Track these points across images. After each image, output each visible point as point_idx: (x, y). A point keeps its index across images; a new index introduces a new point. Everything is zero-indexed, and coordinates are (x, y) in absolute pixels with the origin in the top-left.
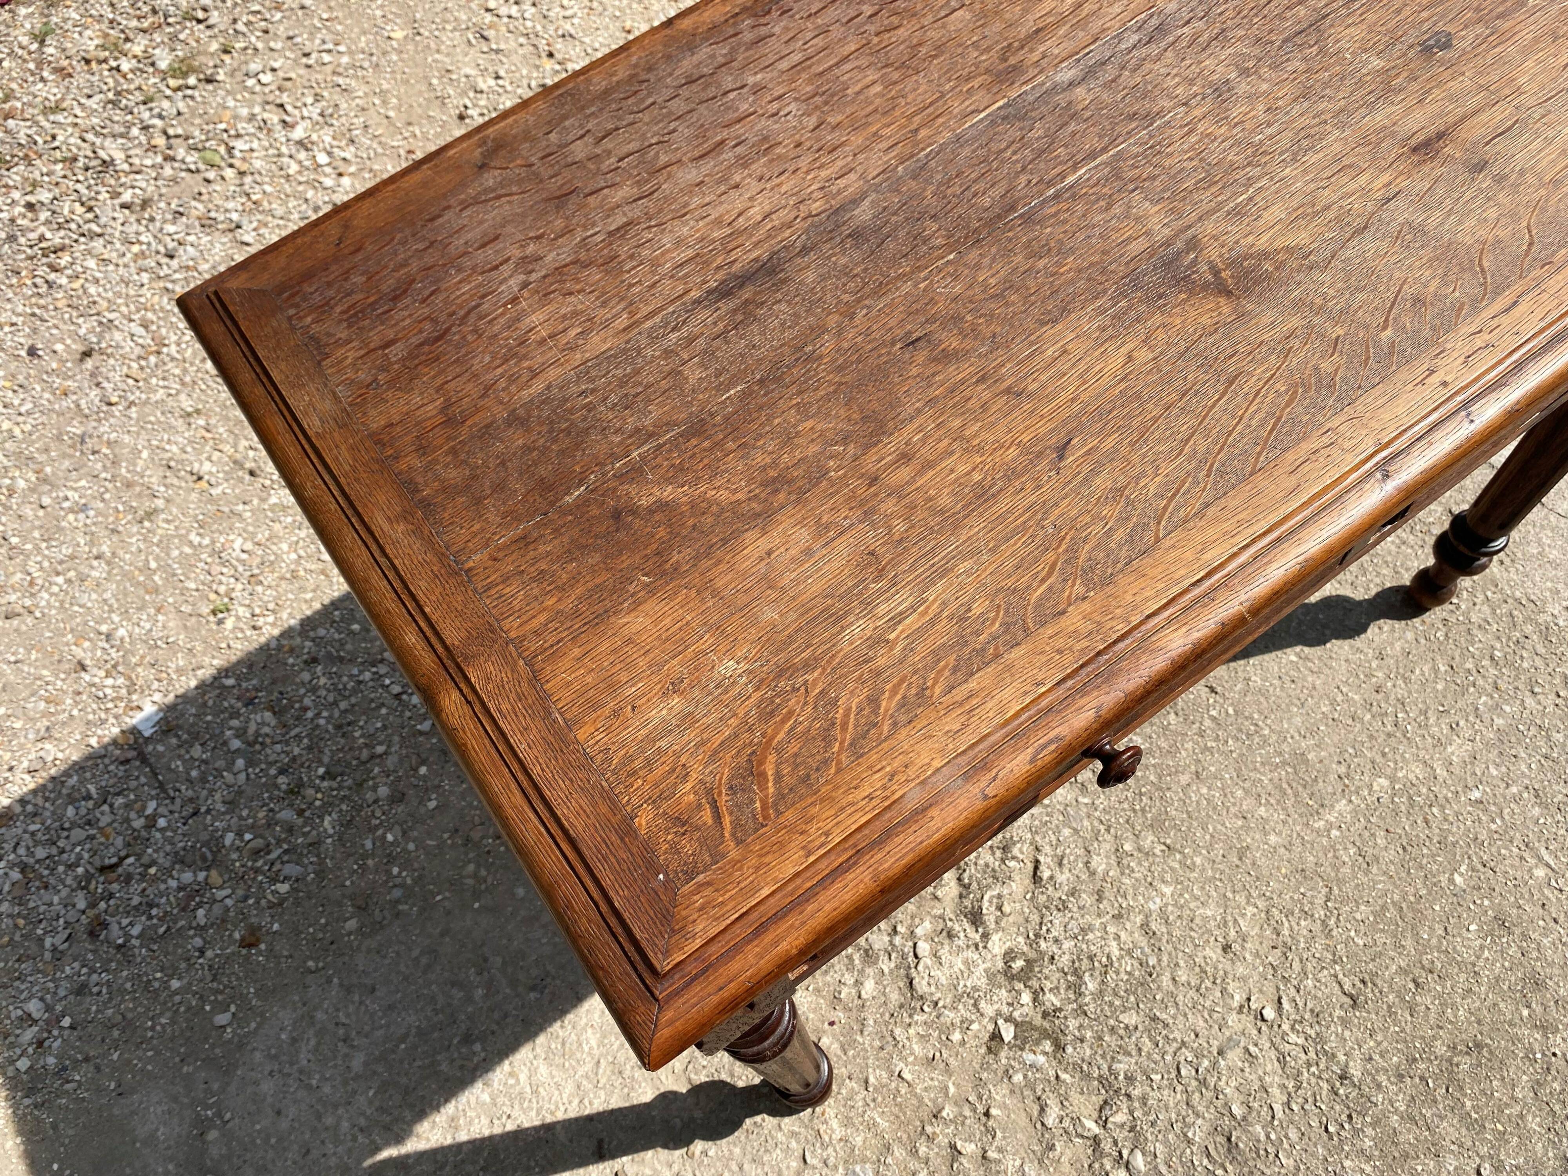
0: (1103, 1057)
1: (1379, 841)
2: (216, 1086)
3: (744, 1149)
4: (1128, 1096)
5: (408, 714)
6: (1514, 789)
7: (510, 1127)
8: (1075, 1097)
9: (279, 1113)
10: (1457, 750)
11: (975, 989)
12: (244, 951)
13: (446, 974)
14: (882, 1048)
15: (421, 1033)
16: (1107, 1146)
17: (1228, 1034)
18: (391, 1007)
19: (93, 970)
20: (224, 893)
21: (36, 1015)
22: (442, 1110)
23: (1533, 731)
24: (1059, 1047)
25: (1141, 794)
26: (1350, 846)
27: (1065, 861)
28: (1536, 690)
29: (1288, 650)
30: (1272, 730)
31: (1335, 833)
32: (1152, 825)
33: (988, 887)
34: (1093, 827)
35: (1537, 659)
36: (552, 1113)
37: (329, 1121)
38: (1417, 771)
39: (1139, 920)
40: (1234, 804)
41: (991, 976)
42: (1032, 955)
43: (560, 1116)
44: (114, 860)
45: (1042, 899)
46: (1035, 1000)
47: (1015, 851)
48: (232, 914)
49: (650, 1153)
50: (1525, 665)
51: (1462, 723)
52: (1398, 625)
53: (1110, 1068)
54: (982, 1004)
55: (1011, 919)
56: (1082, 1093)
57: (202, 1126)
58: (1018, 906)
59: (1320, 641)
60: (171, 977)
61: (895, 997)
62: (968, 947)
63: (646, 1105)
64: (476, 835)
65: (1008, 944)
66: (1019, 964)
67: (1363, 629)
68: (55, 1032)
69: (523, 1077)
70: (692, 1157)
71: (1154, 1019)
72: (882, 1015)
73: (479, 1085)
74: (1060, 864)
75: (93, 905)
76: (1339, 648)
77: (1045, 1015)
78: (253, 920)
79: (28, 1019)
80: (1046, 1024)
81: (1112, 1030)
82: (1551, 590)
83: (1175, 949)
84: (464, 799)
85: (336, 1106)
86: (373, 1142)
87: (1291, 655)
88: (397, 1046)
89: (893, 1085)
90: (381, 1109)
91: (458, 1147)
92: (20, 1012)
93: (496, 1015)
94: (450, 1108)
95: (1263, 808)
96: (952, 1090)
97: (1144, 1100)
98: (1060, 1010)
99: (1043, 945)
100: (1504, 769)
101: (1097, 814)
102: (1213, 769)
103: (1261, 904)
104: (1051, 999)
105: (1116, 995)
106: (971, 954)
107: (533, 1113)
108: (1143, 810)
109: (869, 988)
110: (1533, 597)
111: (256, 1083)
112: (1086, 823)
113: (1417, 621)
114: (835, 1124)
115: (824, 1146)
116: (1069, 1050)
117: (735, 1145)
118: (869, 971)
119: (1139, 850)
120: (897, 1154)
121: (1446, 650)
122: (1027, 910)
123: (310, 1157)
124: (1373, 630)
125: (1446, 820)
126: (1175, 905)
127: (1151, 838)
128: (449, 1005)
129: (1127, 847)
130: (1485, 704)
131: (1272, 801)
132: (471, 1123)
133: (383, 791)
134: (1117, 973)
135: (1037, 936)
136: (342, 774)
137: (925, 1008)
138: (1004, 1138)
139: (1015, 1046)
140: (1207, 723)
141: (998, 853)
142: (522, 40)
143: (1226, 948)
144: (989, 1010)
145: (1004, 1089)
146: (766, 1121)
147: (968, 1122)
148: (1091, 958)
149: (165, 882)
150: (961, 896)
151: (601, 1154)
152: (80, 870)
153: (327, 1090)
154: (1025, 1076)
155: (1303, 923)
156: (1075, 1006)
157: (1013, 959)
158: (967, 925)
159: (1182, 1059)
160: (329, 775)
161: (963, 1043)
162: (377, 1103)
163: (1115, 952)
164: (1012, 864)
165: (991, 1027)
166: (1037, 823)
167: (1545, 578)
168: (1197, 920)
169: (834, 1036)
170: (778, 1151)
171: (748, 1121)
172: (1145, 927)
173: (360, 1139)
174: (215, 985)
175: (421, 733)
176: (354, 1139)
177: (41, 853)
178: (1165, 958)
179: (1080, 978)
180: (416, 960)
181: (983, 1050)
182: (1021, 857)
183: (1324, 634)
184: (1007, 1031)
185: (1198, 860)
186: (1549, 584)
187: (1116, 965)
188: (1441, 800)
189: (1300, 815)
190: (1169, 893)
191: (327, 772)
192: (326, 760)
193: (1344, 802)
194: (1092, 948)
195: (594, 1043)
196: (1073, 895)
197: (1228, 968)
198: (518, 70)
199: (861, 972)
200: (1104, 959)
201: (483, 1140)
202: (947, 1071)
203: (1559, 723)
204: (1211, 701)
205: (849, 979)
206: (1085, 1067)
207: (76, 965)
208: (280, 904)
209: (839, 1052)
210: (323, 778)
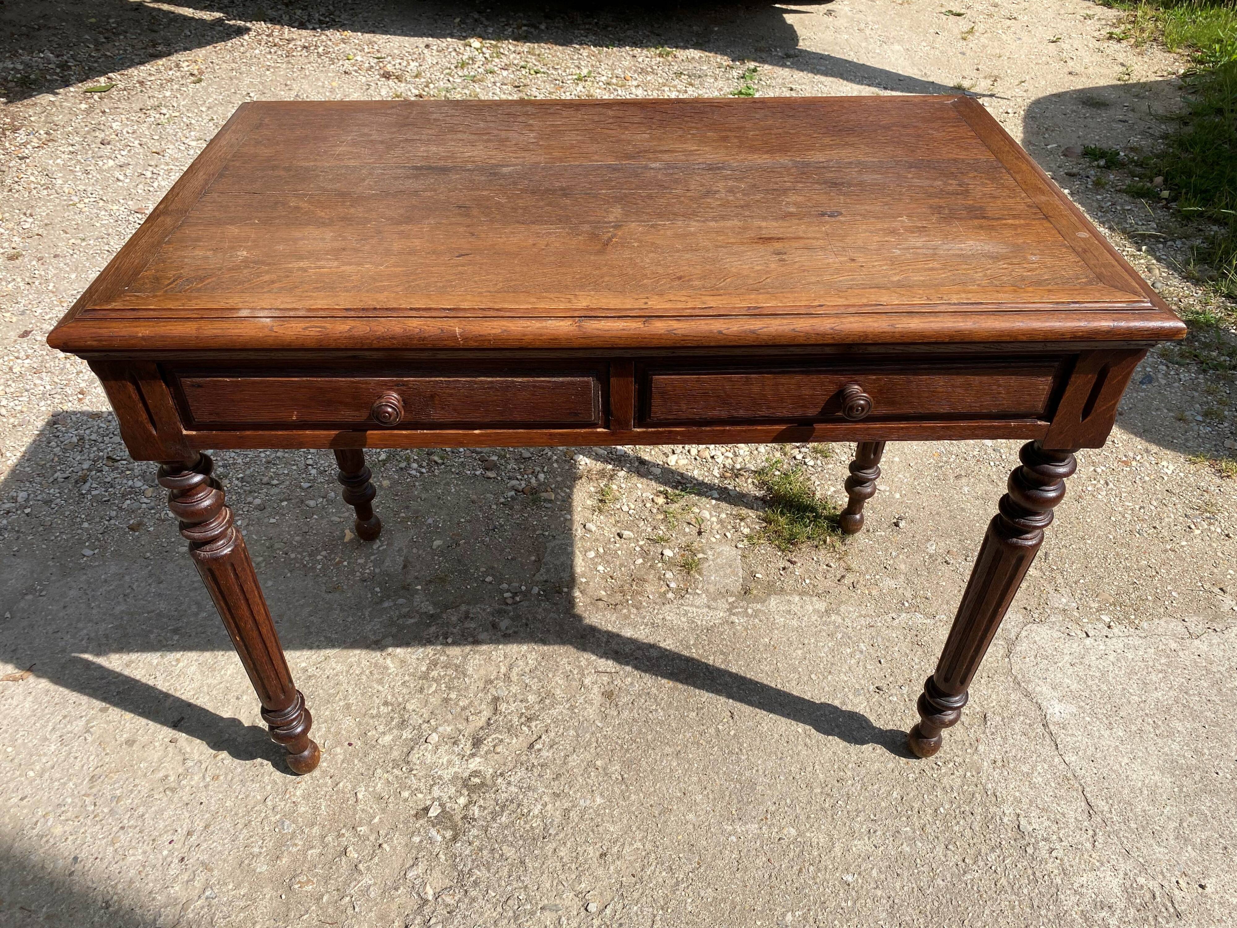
0: (473, 861)
1: (758, 861)
2: (53, 578)
3: (243, 771)
4: (466, 891)
5: (304, 476)
6: (879, 893)
7: (151, 683)
8: (437, 873)
9: (65, 607)
10: (860, 846)
11: (440, 778)
12: (127, 530)
13: (199, 598)
14: (362, 774)
15: (160, 615)
16: (427, 910)
17: (558, 902)
18: (160, 595)
19: (60, 497)
20: (146, 500)
21: (19, 499)
22: (131, 654)
23: (926, 869)
24: (455, 839)
25: (635, 741)
26: (735, 852)
27: (555, 747)
28: (950, 847)
29: (801, 725)
30: (748, 759)
31: (734, 838)
32: (624, 762)
33: (500, 732)
34: (590, 740)
35: (968, 831)
36: (175, 690)
37: (80, 625)
38: (823, 840)
39: (566, 805)
40: (685, 783)
41: (455, 777)
42: (489, 782)
43: (178, 694)
44: (118, 458)
45: (524, 758)
46: (466, 806)
47: (533, 724)
48: (139, 511)
49: (198, 741)
50: (956, 828)
51: (878, 833)
52: (887, 753)
53: (470, 870)
54: (435, 788)
55: (496, 757)
56: (443, 873)
57: (31, 590)
58: (507, 753)
59: (827, 733)
60: (87, 521)
61: (395, 754)
62: (459, 754)
63: (222, 718)
64: (277, 546)
65: (482, 768)
66: (477, 780)
67: (863, 743)
68: (19, 512)
69: (181, 665)
70: (215, 757)
71: (522, 862)
72: (380, 758)
73: (158, 654)
74: (551, 747)
75: (90, 470)
76: (836, 744)
77: (464, 817)
78: (146, 520)
79: (14, 500)
80: (460, 823)
81: (493, 850)
82: (1015, 798)
83: (573, 834)
84: (289, 528)
85: (90, 621)
86: (87, 647)
87: (801, 728)
88: (143, 613)
89: (349, 795)
90: (106, 636)
91: (119, 675)
92: (15, 494)
93: (200, 629)
94: (134, 656)
95: (701, 796)
96: (376, 820)
97: (474, 900)
98: (475, 820)
99: (500, 780)
100: (883, 877)
101: (599, 735)
102: (691, 756)
103: (649, 846)
104: (475, 811)
105: (513, 834)
106: (456, 760)
107: (167, 684)
108: (627, 750)
109: (388, 738)
110: (998, 794)
111: (70, 588)
112: (588, 736)
113: (903, 760)
114: (298, 793)
115: (282, 800)
116: (458, 845)
117: (241, 767)
118: (395, 732)
119: (604, 769)
120: (314, 831)
121: (907, 787)
122: (510, 759)
123: (55, 635)
124: (868, 748)
125: (814, 878)
126: (595, 812)
127: (617, 767)
128: (185, 611)
129: (599, 763)
130: (906, 832)
131: (711, 796)
132: (136, 669)
133: (258, 501)
134: (526, 823)
135: (502, 775)
136: (247, 483)
137: (404, 769)
138: (377, 864)
139: (432, 821)
140: (712, 731)
141: (523, 719)
143: (603, 855)
144: (436, 792)
145: (403, 840)
146: (268, 765)
147: (367, 842)
148: (519, 805)
149: (128, 480)
150: (482, 728)
151: (176, 725)
152: (101, 454)
153: (94, 612)
154: (421, 841)
155: (664, 873)
156: (484, 824)
157: (476, 776)
158: (469, 743)
159: (516, 894)
160: (242, 480)
161: (406, 800)
162: (107, 632)
163: (536, 812)
164: (525, 728)
165: (428, 803)
166: (560, 717)
167: (1017, 788)
168: (601, 829)
169: (345, 751)
170: (258, 785)
171: (259, 759)
172: (567, 811)
173: (83, 642)
174: (100, 536)
175: (301, 487)
176: (82, 640)
177: (94, 437)
178: (562, 835)
179: (503, 811)
180: (193, 582)
181: (413, 812)
182: (534, 728)
183: (833, 730)
184: (435, 809)
185: (633, 797)
186: (1017, 794)
187: (529, 818)
188: (822, 866)
189: (721, 816)
190: (598, 803)
191: (242, 478)
192: (248, 472)
193: (757, 826)
194: (525, 800)
195: (229, 672)
196: (542, 766)
197: (594, 867)
199: (391, 729)
200: (526, 811)
201: (133, 680)
202: (383, 810)
203: (949, 876)
204: (725, 720)
205: (381, 728)
206: (458, 860)
207: (57, 491)
208: (163, 521)
209: (339, 761)
210: (238, 479)
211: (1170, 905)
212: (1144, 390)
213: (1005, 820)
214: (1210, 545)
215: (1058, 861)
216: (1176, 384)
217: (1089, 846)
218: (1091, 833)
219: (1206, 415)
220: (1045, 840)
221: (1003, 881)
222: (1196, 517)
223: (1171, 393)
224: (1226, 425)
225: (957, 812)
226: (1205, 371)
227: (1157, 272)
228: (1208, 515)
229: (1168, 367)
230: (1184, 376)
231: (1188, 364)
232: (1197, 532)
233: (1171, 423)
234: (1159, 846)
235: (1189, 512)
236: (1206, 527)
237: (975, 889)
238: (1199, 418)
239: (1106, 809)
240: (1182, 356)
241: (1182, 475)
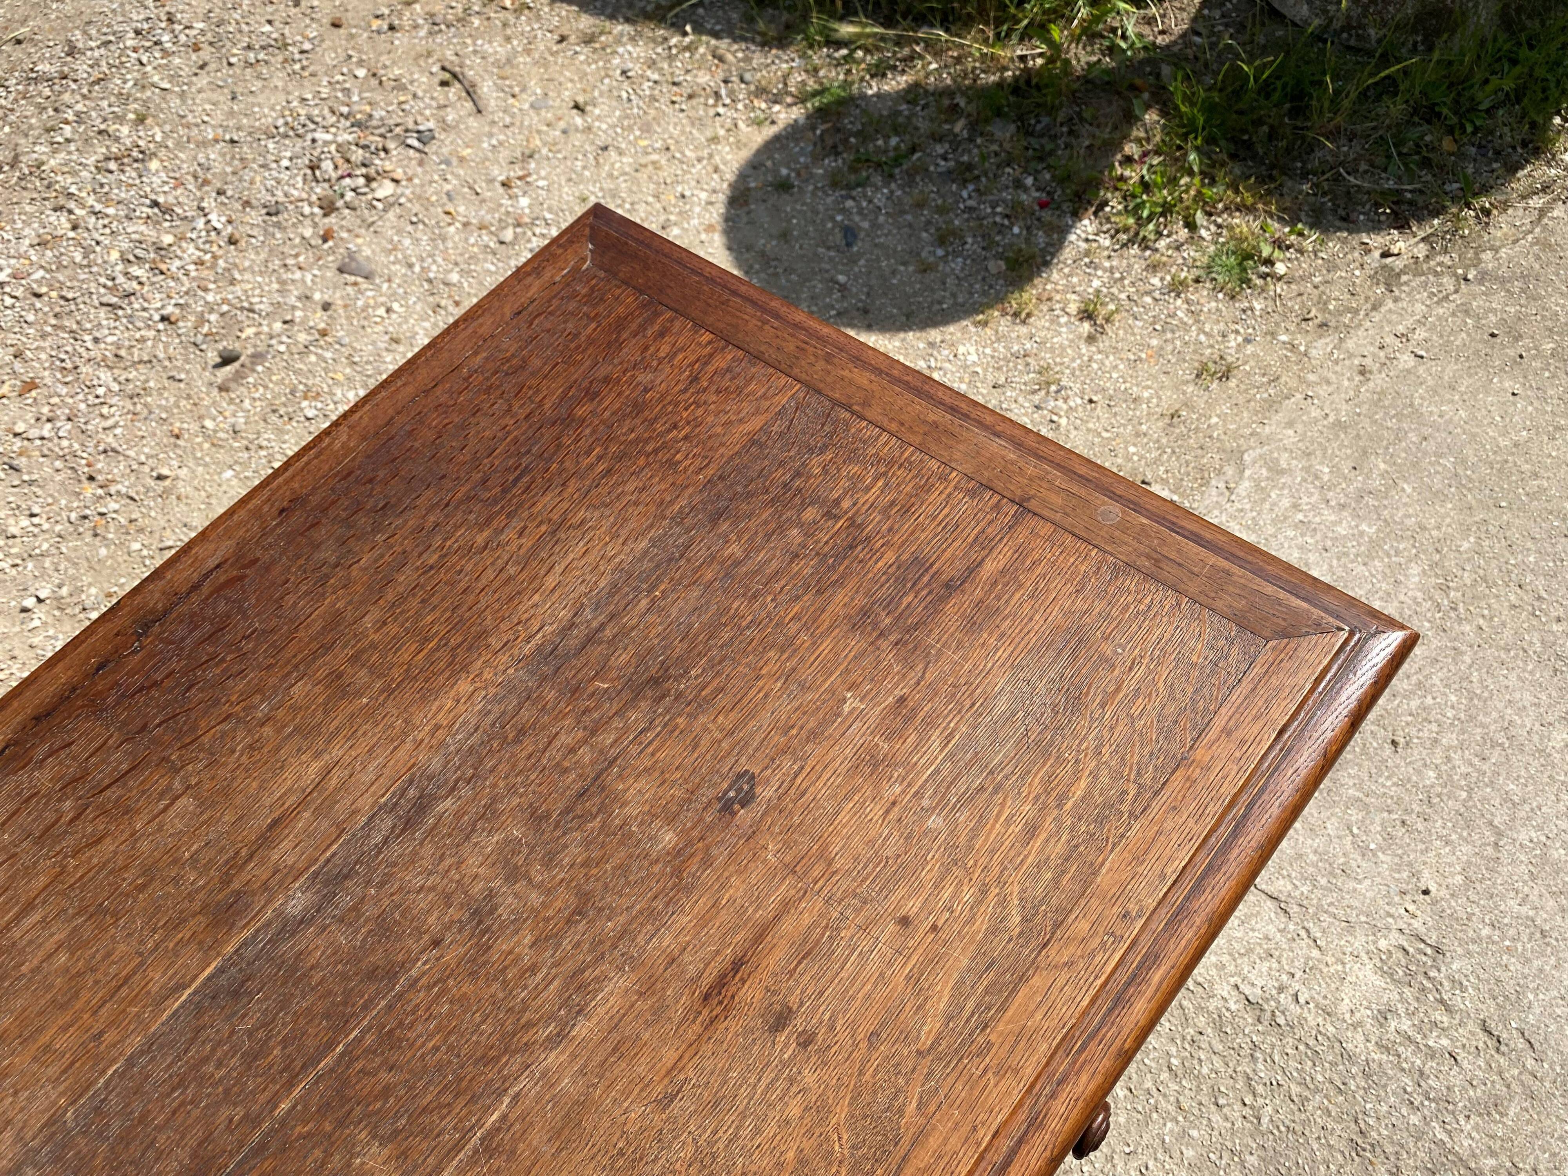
28: (1221, 1101)
35: (1215, 1059)
50: (1205, 1070)
51: (1151, 1164)
130: (1171, 1132)
142: (58, 464)
198: (56, 501)
211: (1422, 946)
212: (860, 255)
213: (1233, 1007)
214: (1088, 430)
215: (1312, 1005)
216: (881, 219)
217: (1315, 953)
218: (1303, 933)
219: (941, 241)
220: (1281, 989)
221: (1295, 1089)
222: (1045, 402)
223: (886, 235)
224: (970, 240)
225: (1187, 1046)
226: (891, 176)
227: (729, 57)
228: (1053, 388)
229: (854, 199)
230: (879, 199)
231: (868, 178)
232: (1063, 421)
233: (921, 283)
234: (1360, 882)
235: (1036, 398)
236: (1065, 407)
237: (1283, 1129)
238: (940, 252)
239: (1290, 887)
240: (853, 169)
241: (988, 351)
